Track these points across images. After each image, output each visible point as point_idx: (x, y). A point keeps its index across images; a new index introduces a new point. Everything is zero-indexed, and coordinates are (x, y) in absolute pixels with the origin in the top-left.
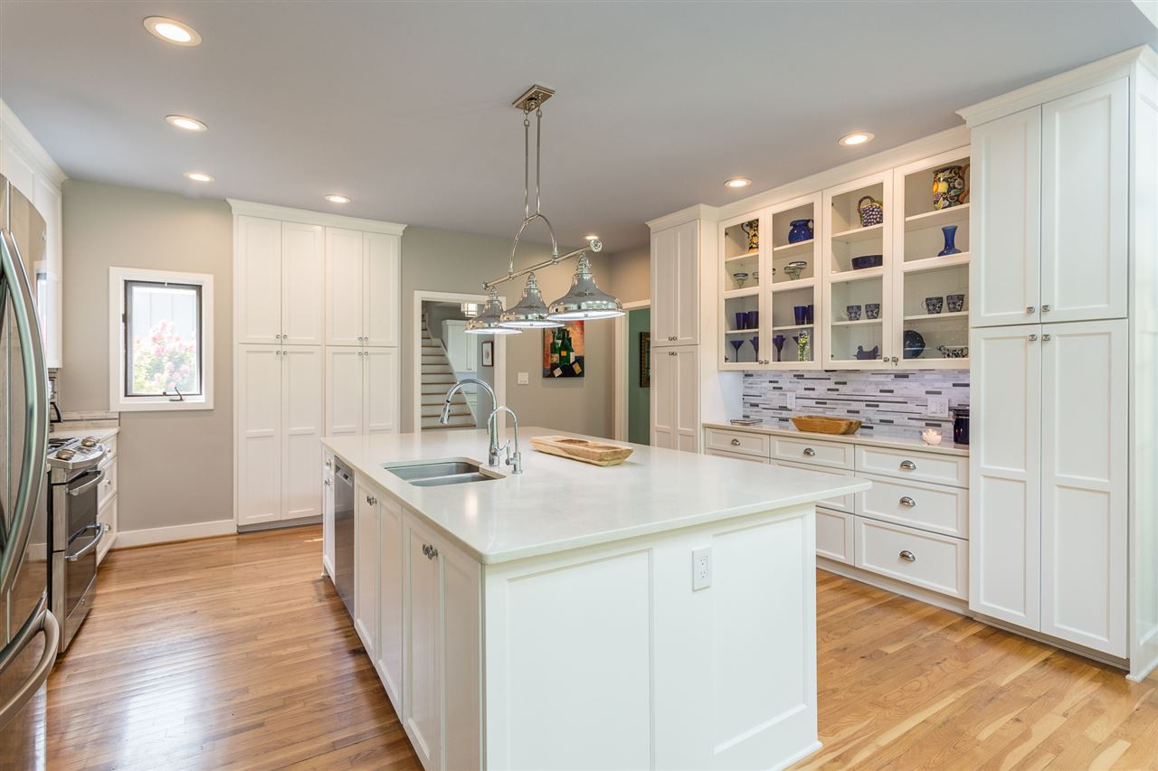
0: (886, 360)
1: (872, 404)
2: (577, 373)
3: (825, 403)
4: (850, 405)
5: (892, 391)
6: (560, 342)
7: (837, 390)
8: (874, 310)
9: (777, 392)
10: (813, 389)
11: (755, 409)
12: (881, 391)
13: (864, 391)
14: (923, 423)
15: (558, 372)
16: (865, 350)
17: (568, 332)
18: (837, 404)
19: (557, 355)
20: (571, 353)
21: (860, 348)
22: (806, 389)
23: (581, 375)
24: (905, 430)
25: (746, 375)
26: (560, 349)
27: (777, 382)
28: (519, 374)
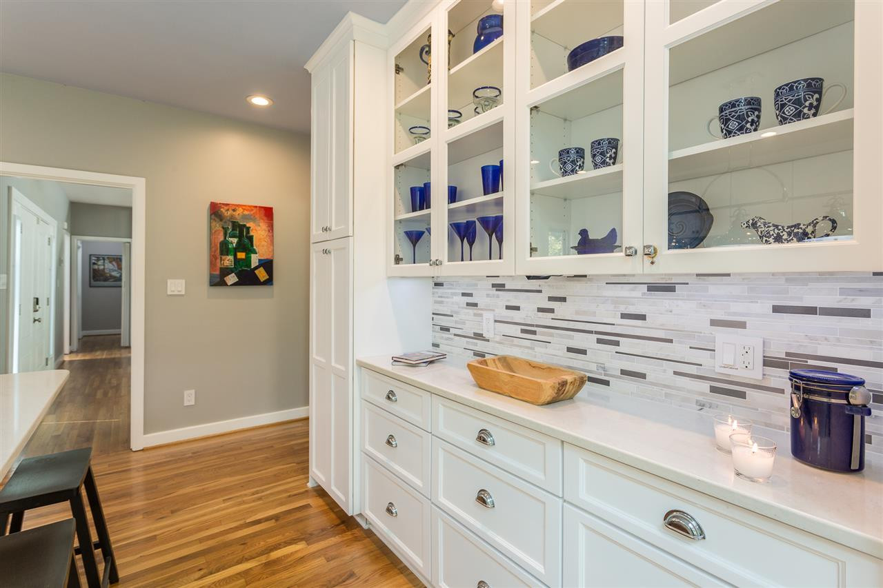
0: (631, 253)
1: (608, 340)
2: (262, 280)
3: (534, 333)
4: (571, 338)
5: (643, 317)
6: (235, 240)
7: (552, 311)
8: (608, 151)
9: (471, 311)
10: (517, 308)
11: (445, 335)
12: (624, 316)
13: (594, 314)
14: (705, 386)
15: (232, 279)
16: (592, 236)
17: (248, 229)
18: (552, 335)
19: (231, 257)
20: (253, 256)
21: (584, 233)
22: (508, 308)
23: (269, 282)
24: (667, 395)
25: (436, 284)
26: (236, 250)
27: (470, 295)
28: (169, 282)
